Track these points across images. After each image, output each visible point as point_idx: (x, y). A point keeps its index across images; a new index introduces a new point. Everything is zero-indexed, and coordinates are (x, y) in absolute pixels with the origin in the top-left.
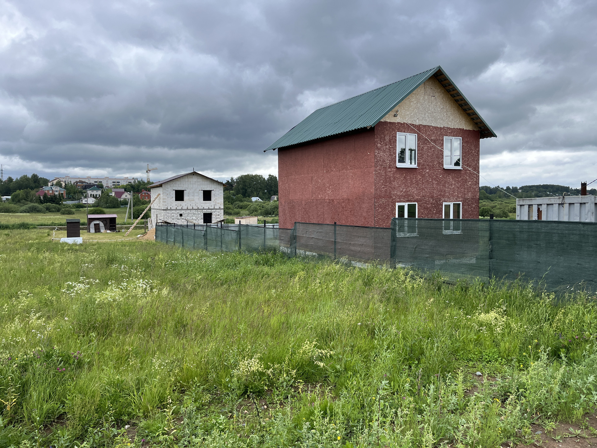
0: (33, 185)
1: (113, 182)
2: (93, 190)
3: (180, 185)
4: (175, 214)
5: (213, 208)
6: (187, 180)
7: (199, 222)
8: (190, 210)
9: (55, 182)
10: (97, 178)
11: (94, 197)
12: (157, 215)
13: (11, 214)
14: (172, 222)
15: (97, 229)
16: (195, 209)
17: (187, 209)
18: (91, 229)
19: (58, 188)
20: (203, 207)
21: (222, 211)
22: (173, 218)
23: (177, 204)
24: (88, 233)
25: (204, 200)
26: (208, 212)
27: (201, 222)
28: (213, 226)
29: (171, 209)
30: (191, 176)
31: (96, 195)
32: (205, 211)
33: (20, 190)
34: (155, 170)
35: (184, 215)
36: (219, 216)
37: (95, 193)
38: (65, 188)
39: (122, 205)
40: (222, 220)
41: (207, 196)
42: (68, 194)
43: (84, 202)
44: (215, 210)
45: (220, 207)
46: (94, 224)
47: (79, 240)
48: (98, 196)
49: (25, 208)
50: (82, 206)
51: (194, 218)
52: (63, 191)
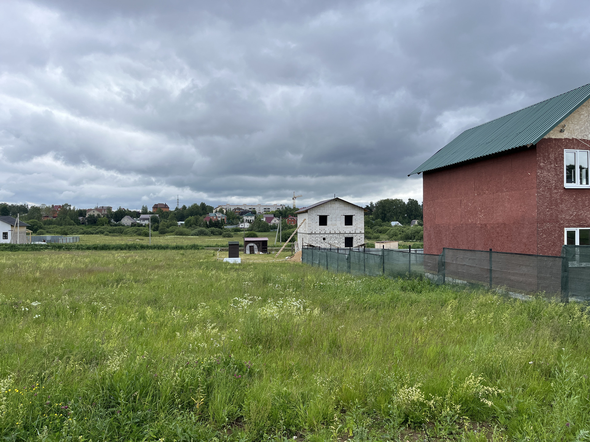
0: (201, 212)
1: (264, 209)
2: (248, 216)
3: (323, 211)
4: (319, 238)
5: (354, 232)
6: (330, 206)
7: (341, 245)
8: (333, 234)
9: (218, 209)
10: (252, 206)
11: (248, 222)
12: (303, 238)
13: (184, 237)
14: (316, 246)
15: (252, 251)
16: (338, 234)
17: (330, 233)
18: (247, 250)
19: (221, 215)
20: (344, 231)
21: (363, 236)
22: (317, 242)
23: (321, 228)
24: (245, 254)
25: (346, 225)
26: (350, 237)
27: (343, 246)
28: (354, 250)
29: (315, 234)
30: (334, 202)
31: (250, 220)
32: (346, 235)
33: (191, 216)
34: (300, 197)
35: (327, 239)
36: (360, 240)
37: (249, 218)
38: (226, 214)
39: (272, 229)
40: (362, 244)
41: (349, 220)
42: (228, 219)
43: (240, 227)
44: (356, 235)
45: (360, 232)
46: (250, 246)
47: (238, 260)
48: (252, 221)
49: (195, 232)
50: (239, 230)
51: (336, 242)
52: (224, 217)
